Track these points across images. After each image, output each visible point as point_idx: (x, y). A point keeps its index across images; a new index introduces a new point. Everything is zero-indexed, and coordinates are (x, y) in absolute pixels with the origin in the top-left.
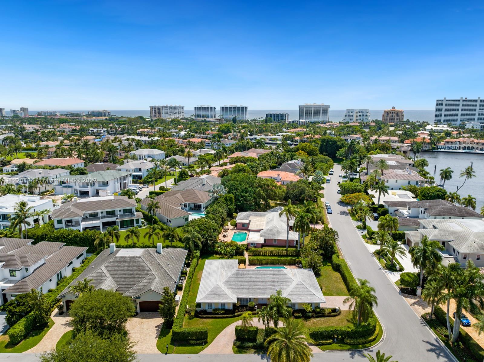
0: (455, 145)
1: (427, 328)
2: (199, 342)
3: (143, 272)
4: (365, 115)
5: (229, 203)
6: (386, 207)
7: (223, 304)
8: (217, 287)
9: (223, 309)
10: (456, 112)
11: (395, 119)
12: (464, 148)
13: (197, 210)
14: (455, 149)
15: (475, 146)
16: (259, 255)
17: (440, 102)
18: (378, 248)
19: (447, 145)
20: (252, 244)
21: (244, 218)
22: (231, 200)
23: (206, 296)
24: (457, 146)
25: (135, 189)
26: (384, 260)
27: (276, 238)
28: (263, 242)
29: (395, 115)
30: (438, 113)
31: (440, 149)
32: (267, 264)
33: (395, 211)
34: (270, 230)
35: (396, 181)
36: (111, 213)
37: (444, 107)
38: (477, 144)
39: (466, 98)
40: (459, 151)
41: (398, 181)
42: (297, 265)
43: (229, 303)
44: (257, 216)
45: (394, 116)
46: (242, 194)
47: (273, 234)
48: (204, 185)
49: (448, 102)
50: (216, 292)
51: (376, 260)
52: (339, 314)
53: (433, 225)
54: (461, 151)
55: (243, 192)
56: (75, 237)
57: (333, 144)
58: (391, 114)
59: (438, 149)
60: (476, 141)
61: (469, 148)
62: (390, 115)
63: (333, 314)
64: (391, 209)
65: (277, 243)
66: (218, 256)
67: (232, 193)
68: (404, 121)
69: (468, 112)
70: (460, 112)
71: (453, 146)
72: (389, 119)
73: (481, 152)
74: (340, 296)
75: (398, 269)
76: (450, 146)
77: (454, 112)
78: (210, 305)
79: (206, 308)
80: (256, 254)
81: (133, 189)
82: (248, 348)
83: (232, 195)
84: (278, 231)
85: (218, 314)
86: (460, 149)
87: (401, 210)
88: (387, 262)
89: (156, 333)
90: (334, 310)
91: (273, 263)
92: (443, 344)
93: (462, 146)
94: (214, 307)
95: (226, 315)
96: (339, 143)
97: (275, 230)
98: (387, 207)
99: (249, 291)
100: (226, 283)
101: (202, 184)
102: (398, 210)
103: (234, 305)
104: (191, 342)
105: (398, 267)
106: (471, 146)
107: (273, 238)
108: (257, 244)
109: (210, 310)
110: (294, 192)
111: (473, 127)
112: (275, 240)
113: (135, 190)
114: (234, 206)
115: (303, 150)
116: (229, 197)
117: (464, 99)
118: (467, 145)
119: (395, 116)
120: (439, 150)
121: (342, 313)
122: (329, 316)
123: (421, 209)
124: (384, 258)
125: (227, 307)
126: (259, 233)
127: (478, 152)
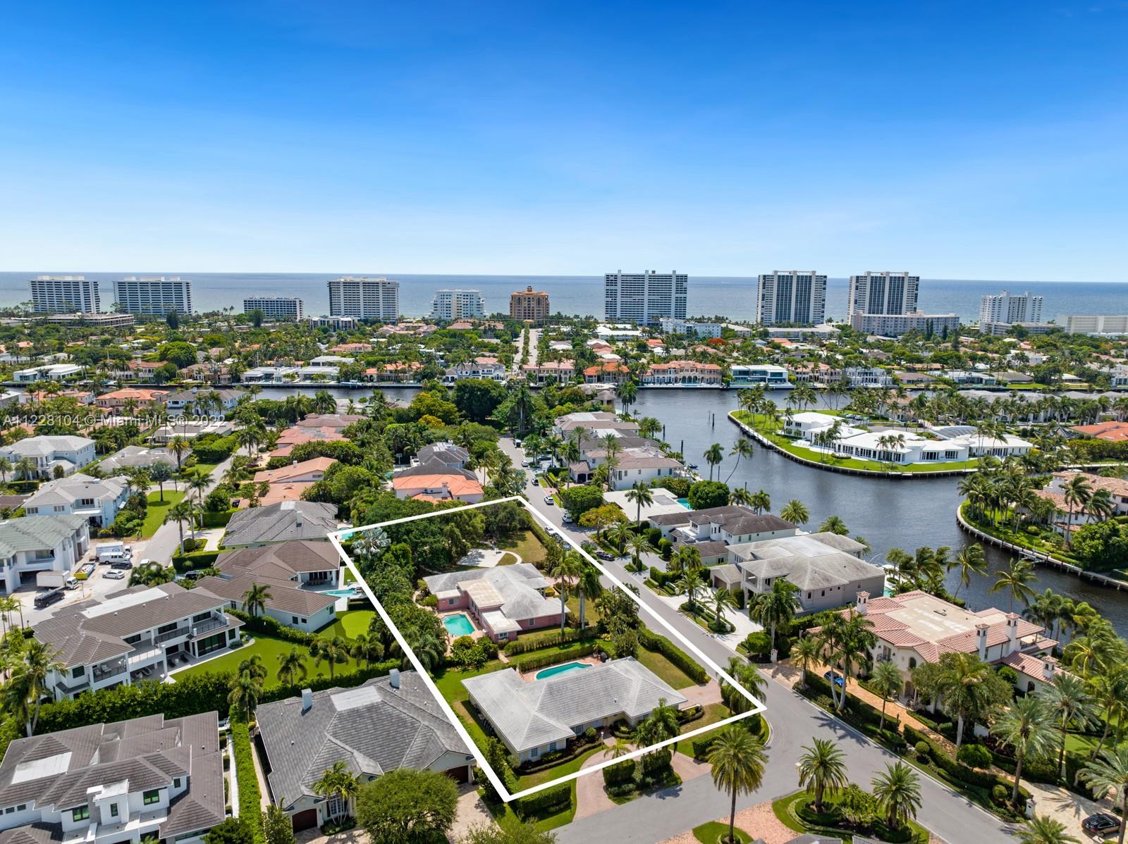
0: (669, 375)
1: (806, 701)
2: (562, 806)
3: (407, 727)
4: (475, 303)
5: (403, 562)
6: (655, 525)
7: (553, 744)
8: (536, 720)
9: (556, 752)
10: (640, 297)
11: (535, 311)
12: (684, 380)
13: (322, 584)
14: (670, 382)
15: (699, 376)
16: (522, 652)
17: (612, 278)
18: (684, 599)
19: (656, 376)
20: (501, 635)
21: (446, 588)
22: (405, 555)
23: (528, 738)
24: (673, 376)
25: (120, 554)
26: (700, 618)
27: (535, 616)
28: (519, 628)
29: (533, 304)
30: (610, 299)
31: (647, 383)
32: (548, 665)
33: (670, 531)
34: (518, 603)
35: (640, 472)
36: (168, 631)
37: (619, 288)
38: (702, 371)
39: (654, 272)
40: (677, 385)
41: (642, 470)
42: (595, 655)
43: (560, 741)
44: (468, 579)
45: (532, 306)
46: (422, 539)
47: (527, 611)
48: (299, 525)
49: (625, 278)
50: (536, 729)
51: (690, 620)
52: (703, 714)
53: (752, 554)
54: (680, 385)
55: (422, 535)
56: (164, 696)
57: (483, 395)
58: (526, 302)
59: (643, 384)
60: (699, 366)
61: (690, 380)
62: (525, 304)
63: (697, 715)
64: (665, 529)
65: (535, 625)
66: (456, 670)
67: (405, 541)
68: (552, 317)
69: (658, 298)
70: (646, 297)
71: (666, 376)
72: (523, 312)
73: (709, 386)
74: (684, 687)
75: (729, 629)
76: (661, 376)
77: (637, 298)
78: (534, 750)
79: (530, 757)
80: (517, 652)
81: (116, 557)
82: (629, 792)
83: (403, 544)
84: (532, 602)
85: (552, 761)
86: (676, 382)
87: (681, 529)
88: (708, 621)
89: (487, 816)
90: (698, 710)
91: (557, 661)
92: (832, 716)
93: (680, 375)
94: (540, 753)
95: (565, 759)
96: (494, 393)
97: (526, 602)
98: (657, 527)
99: (579, 712)
100: (541, 709)
101: (294, 525)
102: (674, 529)
103: (568, 740)
104: (552, 809)
105: (728, 626)
106: (692, 375)
107: (530, 617)
108: (509, 633)
109: (534, 759)
110: (498, 518)
111: (675, 330)
112: (532, 620)
113: (120, 557)
114: (413, 565)
115: (431, 413)
116: (400, 550)
117: (650, 273)
118: (687, 374)
119: (535, 306)
120: (646, 386)
121: (705, 710)
122: (694, 720)
123: (713, 525)
124: (700, 615)
125: (558, 747)
126: (499, 612)
127: (704, 385)
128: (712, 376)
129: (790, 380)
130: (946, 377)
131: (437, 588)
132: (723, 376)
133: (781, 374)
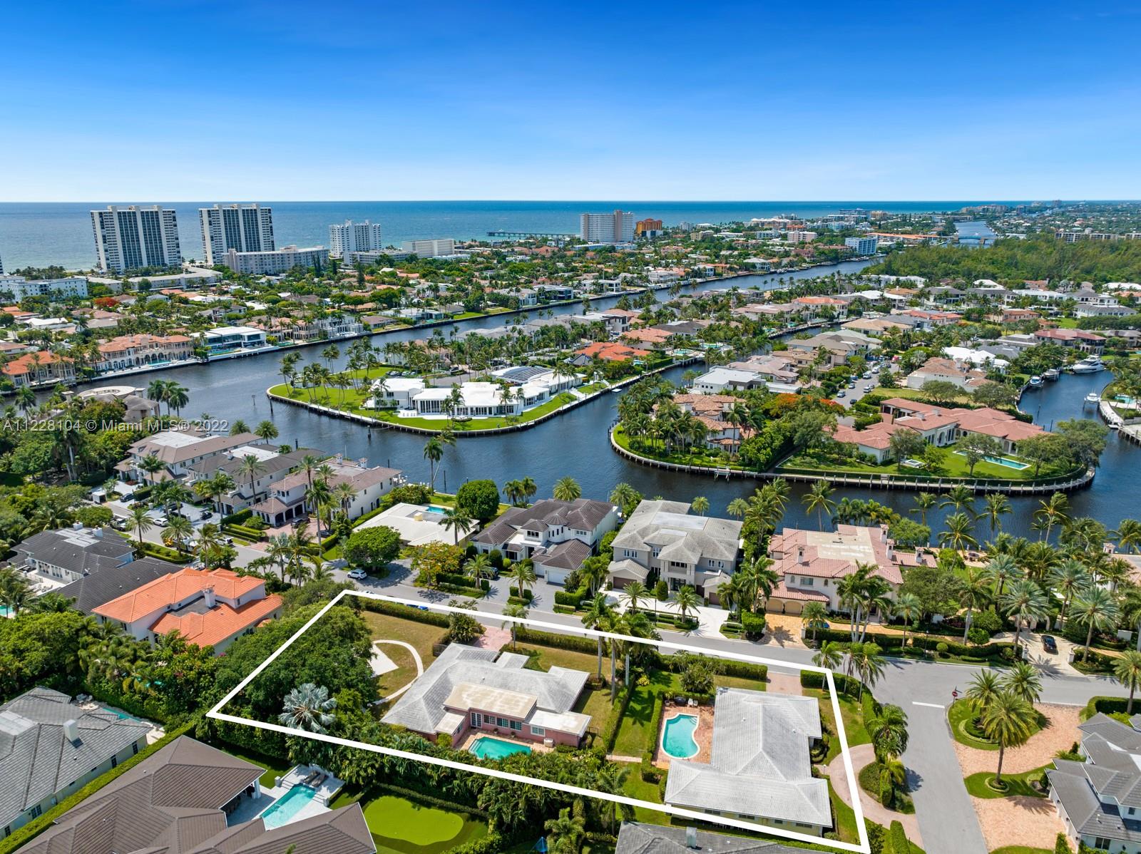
0: (129, 357)
12: (147, 359)
14: (133, 366)
15: (166, 352)
19: (112, 361)
24: (132, 357)
31: (104, 373)
34: (550, 690)
38: (169, 345)
40: (144, 368)
42: (669, 704)
47: (564, 695)
54: (147, 367)
59: (99, 373)
61: (154, 359)
71: (125, 359)
73: (182, 362)
76: (119, 360)
84: (558, 683)
86: (140, 364)
93: (142, 355)
97: (554, 690)
106: (156, 351)
107: (572, 698)
118: (149, 352)
120: (104, 375)
124: (657, 620)
126: (538, 712)
127: (177, 363)
128: (182, 350)
129: (268, 342)
130: (402, 316)
131: (430, 724)
132: (195, 348)
133: (257, 336)
